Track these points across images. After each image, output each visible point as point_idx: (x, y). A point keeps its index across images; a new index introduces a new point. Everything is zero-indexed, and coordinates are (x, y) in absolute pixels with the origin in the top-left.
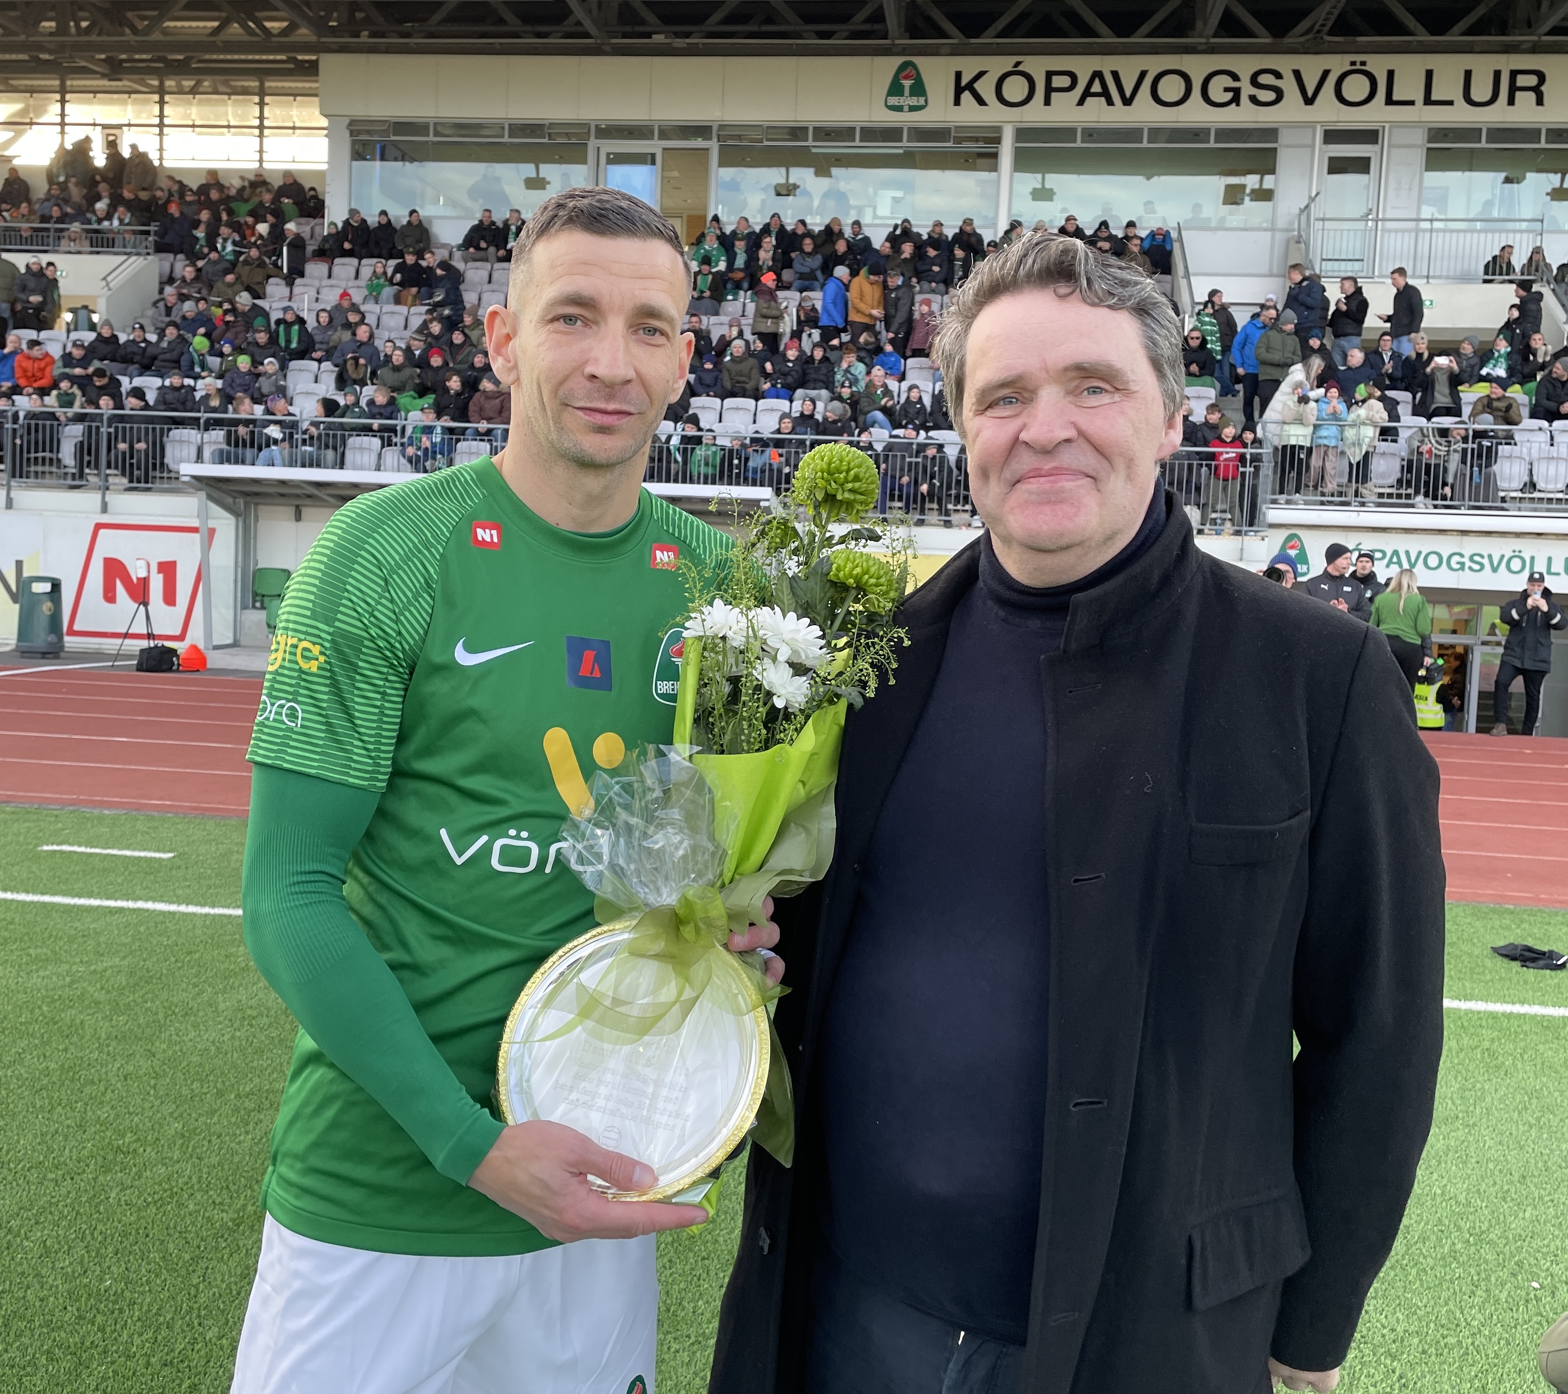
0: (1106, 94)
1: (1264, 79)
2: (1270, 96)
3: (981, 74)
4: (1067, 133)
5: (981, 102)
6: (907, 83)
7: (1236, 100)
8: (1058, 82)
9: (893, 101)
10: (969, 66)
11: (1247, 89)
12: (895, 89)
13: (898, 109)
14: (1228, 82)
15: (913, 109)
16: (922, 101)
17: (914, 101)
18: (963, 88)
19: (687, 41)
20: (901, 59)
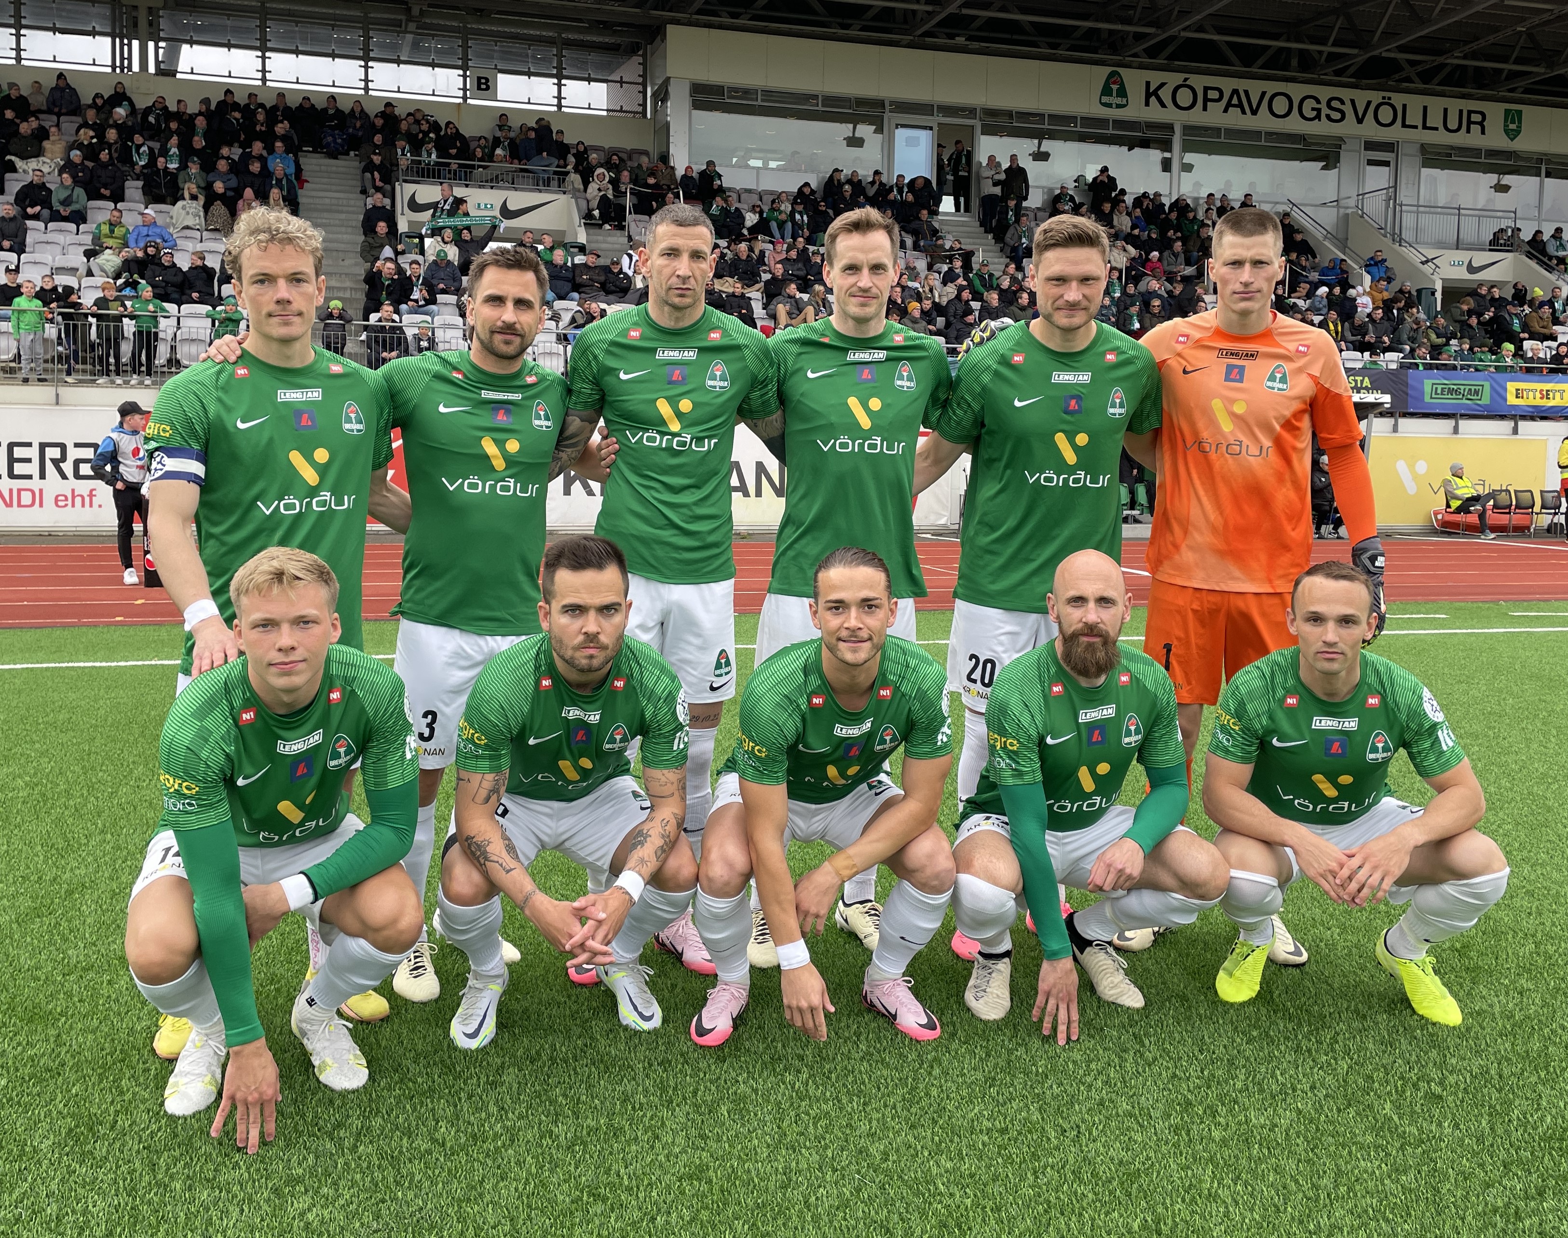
0: (1240, 105)
1: (1335, 104)
2: (1337, 116)
3: (1163, 85)
4: (1216, 131)
5: (1163, 105)
6: (1115, 87)
7: (1318, 117)
8: (1212, 95)
9: (1105, 99)
10: (1156, 78)
11: (1325, 111)
12: (1106, 91)
13: (1109, 105)
14: (1313, 103)
15: (1119, 106)
16: (1124, 100)
17: (1119, 101)
18: (1151, 94)
19: (960, 40)
20: (1109, 70)
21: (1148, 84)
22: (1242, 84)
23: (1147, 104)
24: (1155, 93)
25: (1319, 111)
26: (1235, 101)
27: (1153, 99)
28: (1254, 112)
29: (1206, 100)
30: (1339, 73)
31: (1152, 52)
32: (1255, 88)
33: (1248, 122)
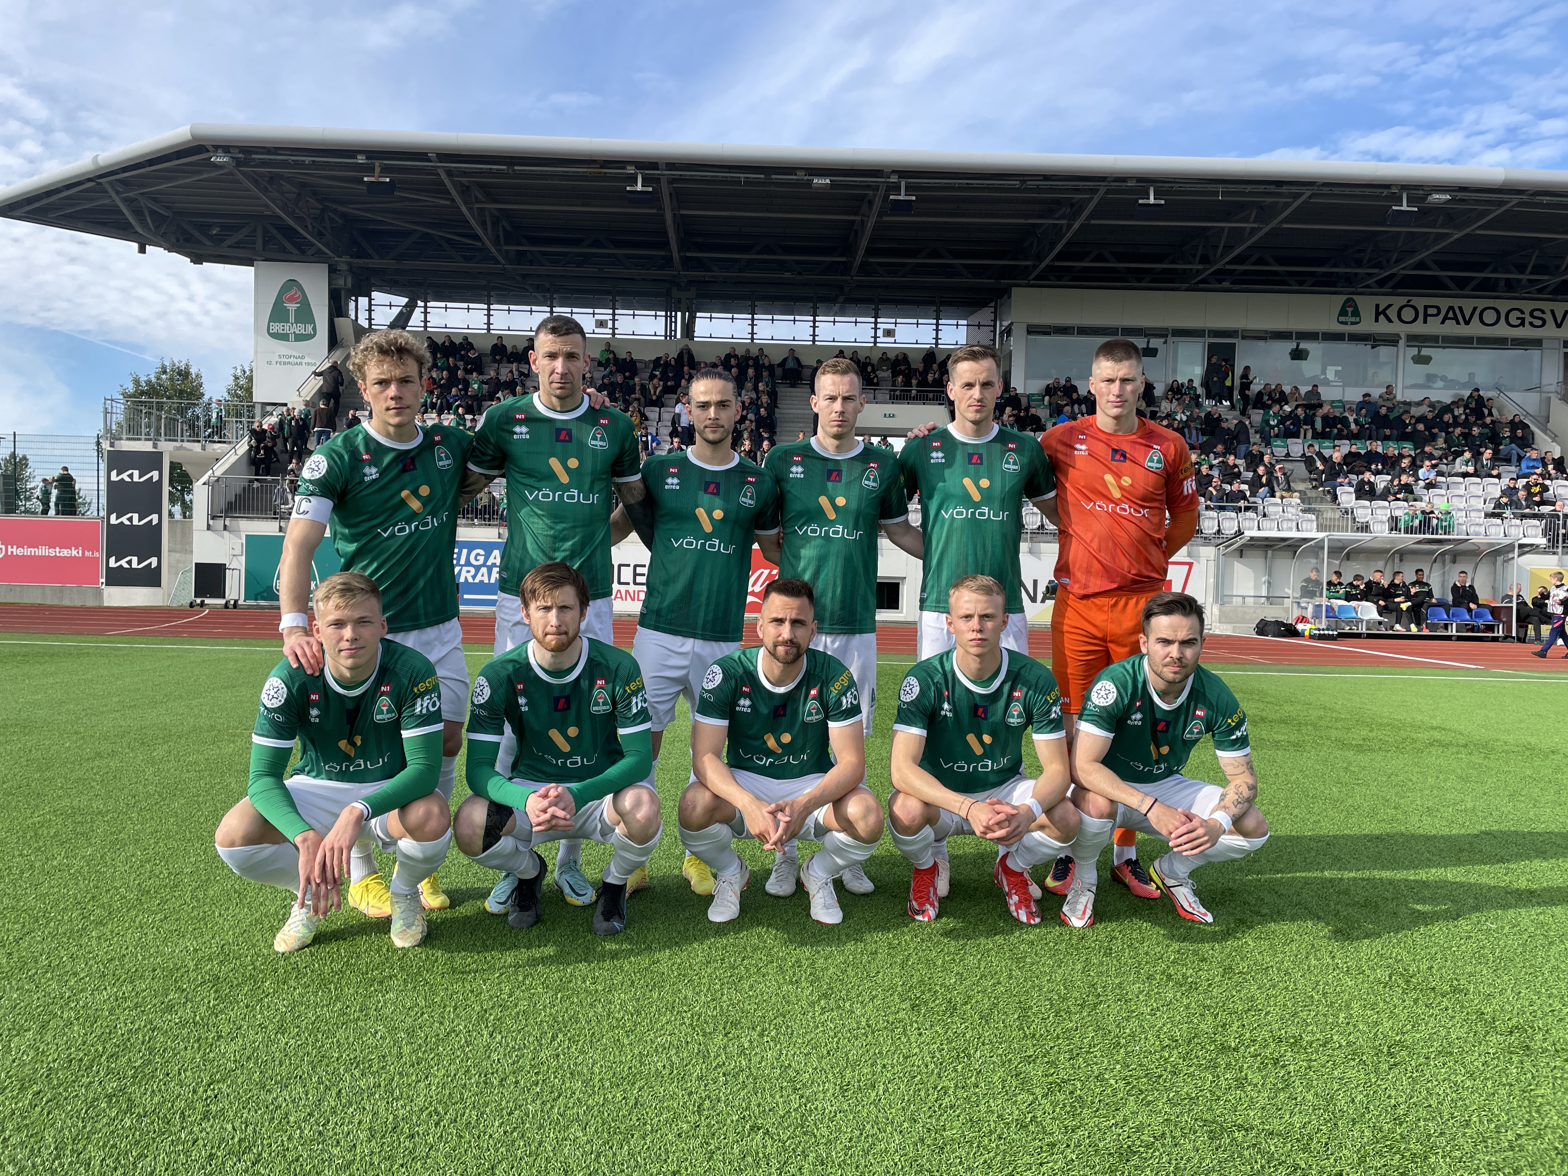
0: (1455, 318)
1: (1536, 314)
2: (1539, 323)
3: (1389, 306)
5: (1390, 321)
6: (1350, 310)
7: (1522, 324)
8: (1431, 311)
9: (1342, 319)
10: (1383, 302)
11: (1528, 319)
12: (1343, 313)
13: (1345, 323)
14: (1517, 314)
15: (1353, 323)
16: (1358, 319)
17: (1353, 319)
18: (1380, 313)
19: (1226, 284)
20: (1346, 297)
21: (1377, 306)
22: (1456, 303)
23: (1377, 320)
24: (1383, 312)
25: (1523, 320)
26: (1451, 315)
27: (1382, 317)
28: (1467, 323)
29: (1426, 316)
30: (1540, 291)
31: (1381, 283)
32: (1468, 305)
33: (1462, 330)
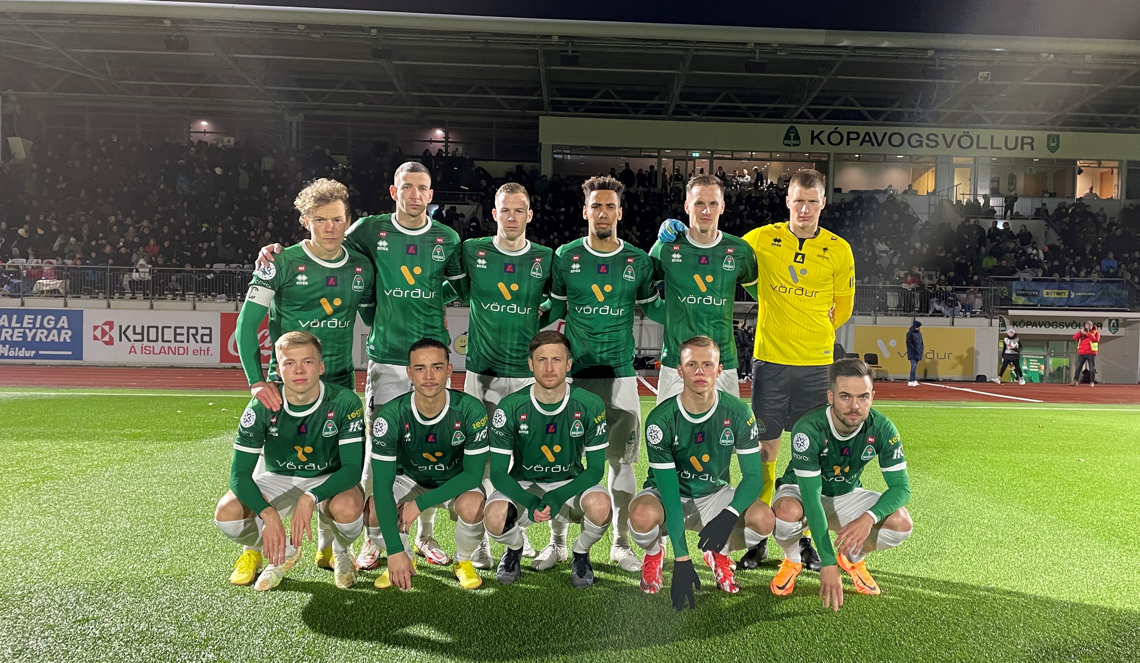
1: (931, 137)
2: (933, 144)
3: (822, 132)
5: (822, 143)
6: (792, 135)
8: (852, 136)
9: (786, 142)
10: (817, 129)
11: (925, 141)
12: (787, 137)
13: (789, 145)
15: (794, 145)
16: (798, 142)
17: (795, 142)
18: (814, 137)
20: (790, 125)
21: (813, 132)
22: (871, 129)
23: (812, 143)
24: (817, 137)
25: (921, 142)
26: (867, 139)
27: (816, 141)
28: (879, 145)
29: (849, 139)
31: (817, 115)
32: (880, 131)
33: (875, 150)
